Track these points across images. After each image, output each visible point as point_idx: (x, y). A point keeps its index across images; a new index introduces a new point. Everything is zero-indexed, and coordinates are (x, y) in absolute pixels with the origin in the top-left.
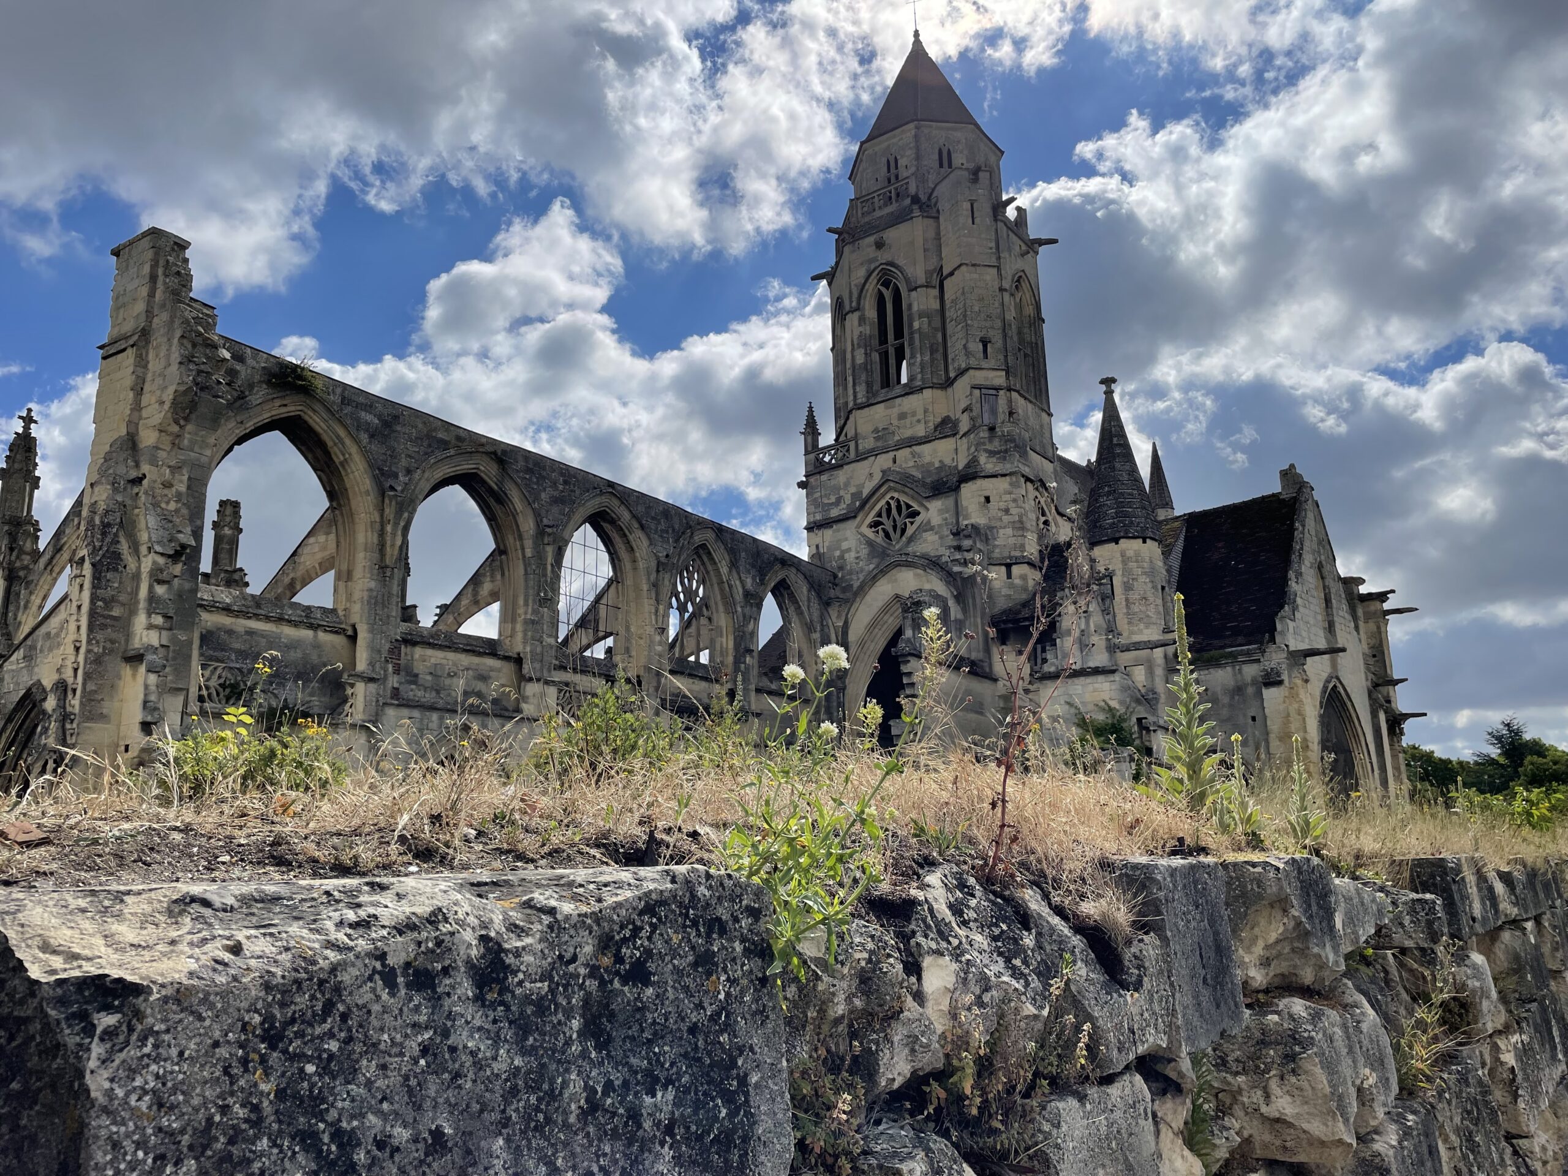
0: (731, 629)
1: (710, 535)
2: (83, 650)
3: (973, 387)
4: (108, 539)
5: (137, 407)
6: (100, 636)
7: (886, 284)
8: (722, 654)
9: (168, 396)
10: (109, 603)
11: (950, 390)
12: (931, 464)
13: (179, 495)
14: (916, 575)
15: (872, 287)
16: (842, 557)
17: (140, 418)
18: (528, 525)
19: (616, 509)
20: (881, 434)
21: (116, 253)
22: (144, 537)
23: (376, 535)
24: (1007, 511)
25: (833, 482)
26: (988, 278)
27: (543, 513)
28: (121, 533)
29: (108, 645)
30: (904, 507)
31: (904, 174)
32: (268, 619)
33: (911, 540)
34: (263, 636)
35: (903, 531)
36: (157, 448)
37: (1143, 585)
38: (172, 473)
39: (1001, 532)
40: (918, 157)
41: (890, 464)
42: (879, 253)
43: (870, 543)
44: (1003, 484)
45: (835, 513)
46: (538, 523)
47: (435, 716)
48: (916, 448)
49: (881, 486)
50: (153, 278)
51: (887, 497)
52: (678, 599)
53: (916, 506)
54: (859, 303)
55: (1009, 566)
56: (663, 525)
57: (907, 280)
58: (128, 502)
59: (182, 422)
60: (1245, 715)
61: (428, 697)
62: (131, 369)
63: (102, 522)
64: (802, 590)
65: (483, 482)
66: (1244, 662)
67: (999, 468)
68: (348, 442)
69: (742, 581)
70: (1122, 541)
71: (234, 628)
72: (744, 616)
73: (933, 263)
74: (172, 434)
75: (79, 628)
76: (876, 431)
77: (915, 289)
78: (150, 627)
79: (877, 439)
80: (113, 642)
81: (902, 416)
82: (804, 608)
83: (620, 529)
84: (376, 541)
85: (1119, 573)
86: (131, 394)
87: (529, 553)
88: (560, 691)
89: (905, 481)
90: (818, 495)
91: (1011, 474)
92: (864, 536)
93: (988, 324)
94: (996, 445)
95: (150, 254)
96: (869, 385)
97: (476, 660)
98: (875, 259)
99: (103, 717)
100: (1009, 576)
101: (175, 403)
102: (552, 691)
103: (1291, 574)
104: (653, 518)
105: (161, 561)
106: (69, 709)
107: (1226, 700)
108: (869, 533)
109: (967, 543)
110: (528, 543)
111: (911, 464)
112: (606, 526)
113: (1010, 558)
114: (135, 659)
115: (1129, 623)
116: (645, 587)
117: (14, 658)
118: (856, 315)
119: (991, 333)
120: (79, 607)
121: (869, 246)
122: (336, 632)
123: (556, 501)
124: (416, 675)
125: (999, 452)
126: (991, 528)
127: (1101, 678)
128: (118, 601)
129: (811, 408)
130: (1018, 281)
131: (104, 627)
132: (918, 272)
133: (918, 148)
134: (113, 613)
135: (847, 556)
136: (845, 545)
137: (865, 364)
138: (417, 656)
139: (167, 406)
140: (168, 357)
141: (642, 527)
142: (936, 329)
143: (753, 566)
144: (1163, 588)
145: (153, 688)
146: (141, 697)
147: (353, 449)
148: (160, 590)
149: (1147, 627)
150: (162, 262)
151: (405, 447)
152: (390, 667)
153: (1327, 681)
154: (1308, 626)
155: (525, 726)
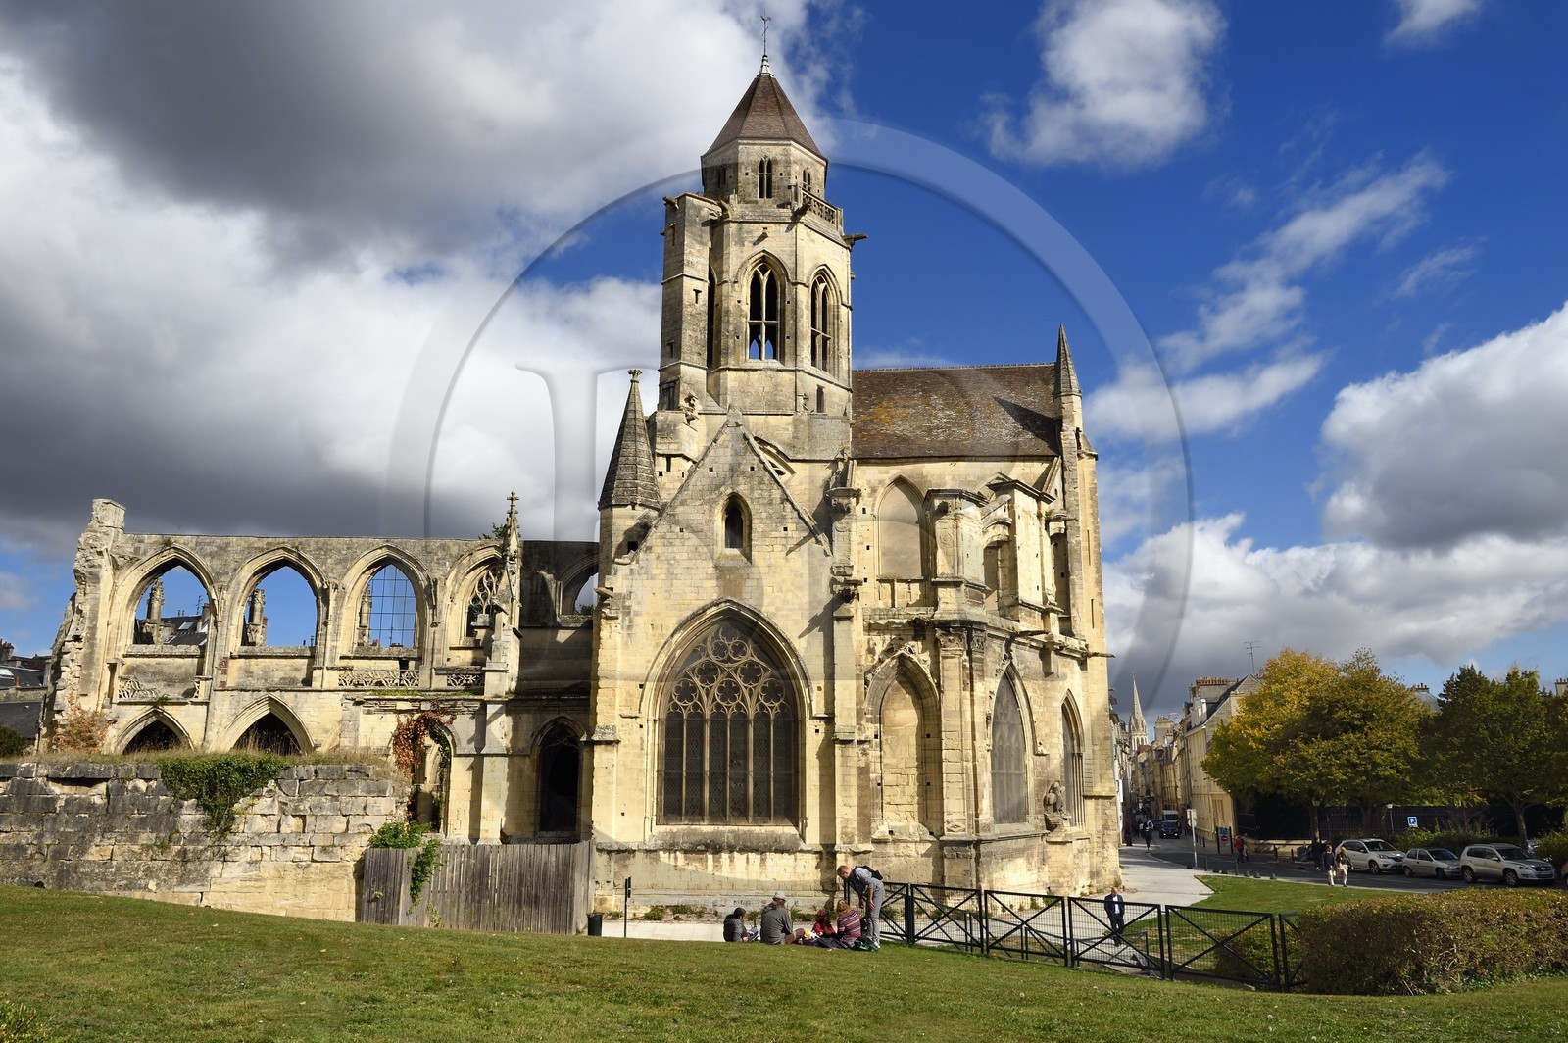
88: (340, 672)
104: (430, 553)
123: (339, 562)
124: (252, 673)
138: (252, 663)
151: (233, 558)
152: (219, 672)
153: (703, 608)
154: (673, 562)
155: (313, 694)
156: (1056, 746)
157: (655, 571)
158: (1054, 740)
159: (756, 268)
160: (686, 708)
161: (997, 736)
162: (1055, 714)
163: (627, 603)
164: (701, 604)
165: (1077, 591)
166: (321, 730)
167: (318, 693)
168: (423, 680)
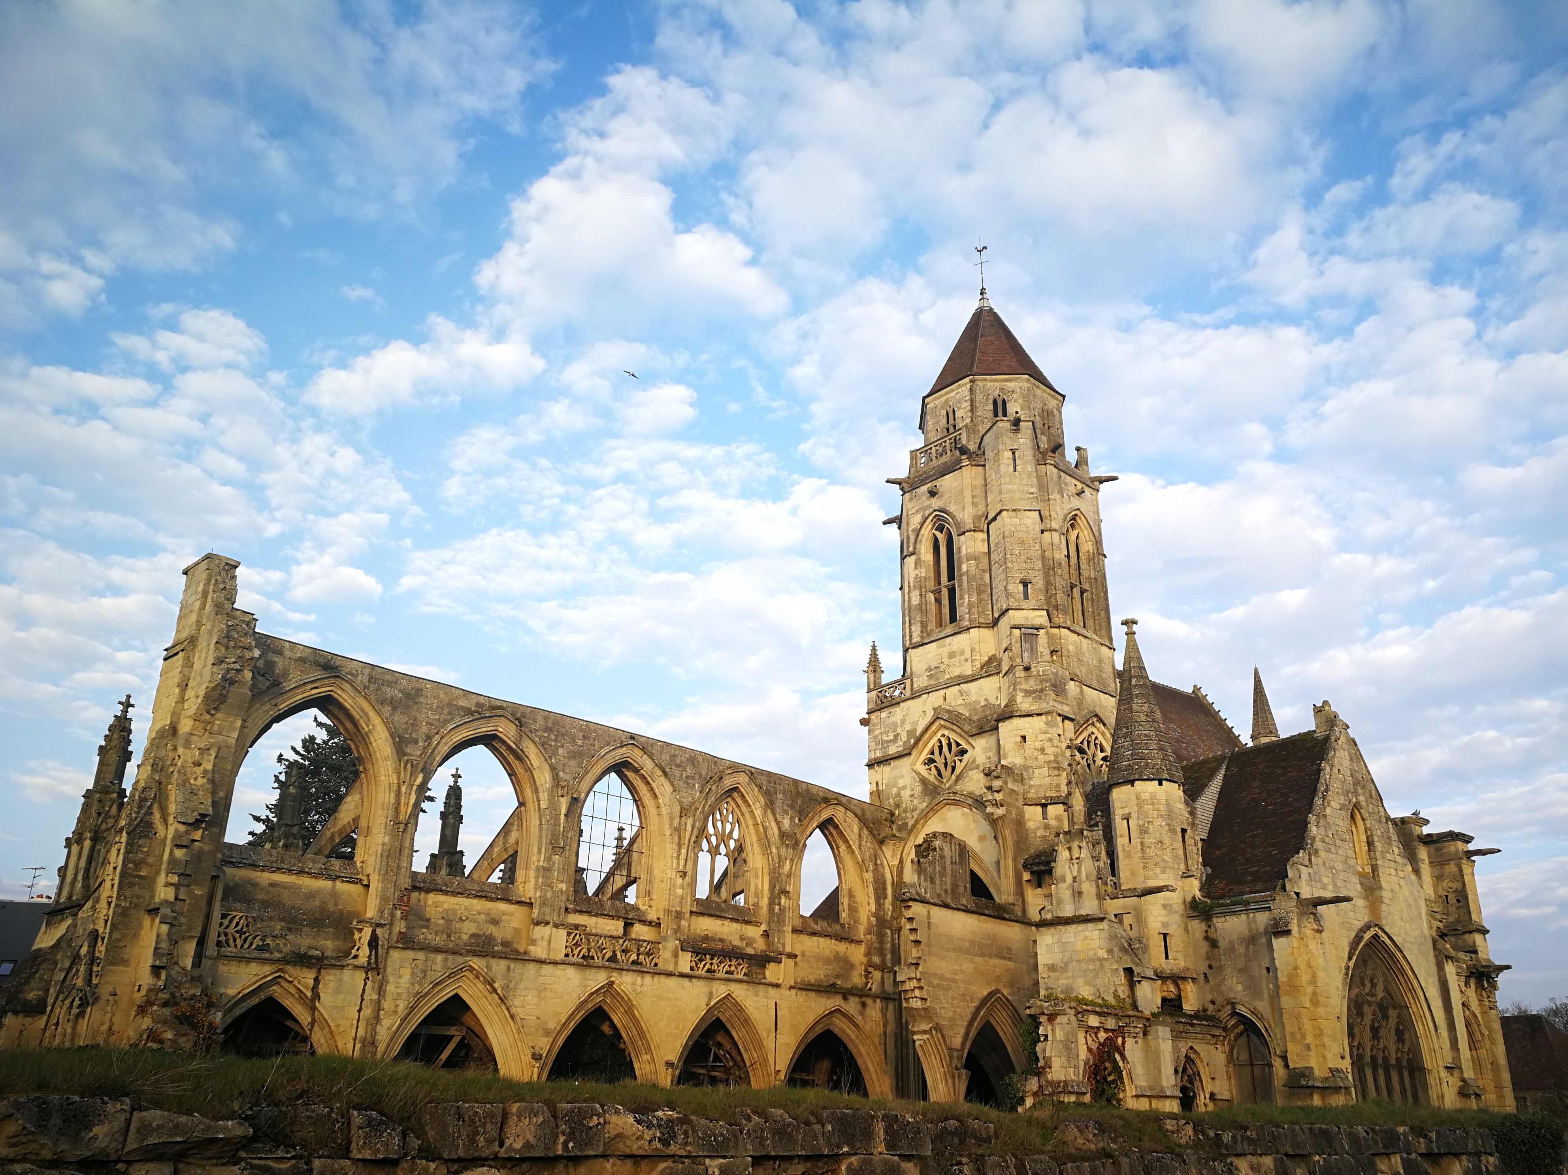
0: (766, 870)
1: (743, 779)
2: (113, 905)
3: (1014, 627)
4: (143, 812)
5: (182, 700)
6: (128, 892)
7: (941, 529)
8: (756, 896)
9: (202, 692)
10: (138, 864)
11: (995, 629)
12: (977, 702)
13: (205, 771)
14: (963, 814)
15: (927, 532)
16: (898, 795)
17: (183, 709)
18: (544, 778)
19: (639, 760)
20: (933, 672)
21: (185, 573)
22: (172, 808)
23: (393, 795)
24: (1042, 750)
25: (892, 719)
26: (1028, 521)
27: (559, 767)
28: (155, 806)
29: (135, 900)
30: (954, 745)
31: (960, 425)
32: (290, 871)
33: (958, 778)
34: (285, 888)
35: (954, 768)
36: (191, 734)
37: (1159, 829)
38: (201, 754)
39: (1037, 771)
40: (973, 409)
41: (940, 702)
42: (933, 500)
43: (924, 781)
44: (1038, 723)
45: (892, 750)
46: (556, 778)
47: (439, 958)
48: (964, 686)
49: (932, 723)
50: (205, 594)
51: (939, 735)
52: (709, 842)
53: (964, 745)
54: (915, 548)
55: (1044, 806)
56: (689, 771)
57: (957, 524)
58: (163, 780)
59: (213, 712)
60: (1260, 966)
61: (439, 940)
62: (179, 669)
63: (139, 797)
64: (851, 827)
65: (504, 742)
66: (1257, 910)
67: (1034, 708)
68: (372, 714)
69: (778, 823)
70: (1137, 783)
71: (258, 880)
72: (780, 857)
73: (981, 509)
74: (204, 721)
75: (113, 885)
76: (929, 669)
77: (964, 533)
78: (168, 885)
79: (930, 677)
80: (138, 897)
81: (952, 655)
82: (855, 848)
83: (643, 778)
84: (392, 800)
85: (1134, 815)
86: (177, 690)
87: (543, 805)
88: (569, 934)
89: (952, 719)
90: (877, 732)
91: (1047, 713)
92: (918, 774)
93: (1028, 566)
94: (1032, 684)
95: (204, 576)
96: (924, 625)
97: (489, 905)
98: (930, 506)
99: (125, 962)
100: (1045, 815)
101: (207, 697)
102: (562, 933)
103: (1312, 818)
104: (678, 766)
105: (182, 828)
106: (97, 954)
107: (1242, 950)
108: (922, 770)
109: (997, 784)
110: (544, 797)
111: (960, 701)
112: (630, 775)
113: (1045, 798)
114: (153, 911)
115: (1145, 867)
116: (668, 832)
117: (85, 908)
118: (913, 558)
119: (1031, 575)
120: (115, 868)
121: (923, 494)
122: (353, 882)
123: (573, 756)
124: (428, 920)
125: (1034, 692)
126: (1026, 768)
127: (1090, 926)
128: (147, 863)
129: (874, 646)
130: (1073, 520)
131: (131, 885)
132: (966, 515)
133: (972, 402)
134: (142, 874)
135: (902, 793)
136: (901, 783)
137: (920, 605)
138: (430, 902)
139: (200, 700)
140: (206, 658)
141: (665, 773)
142: (983, 571)
143: (792, 807)
144: (1184, 831)
145: (165, 937)
146: (153, 944)
147: (376, 720)
148: (179, 853)
149: (1163, 872)
150: (213, 581)
151: (426, 716)
152: (398, 913)
153: (1362, 929)
154: (1334, 871)
155: (532, 967)
157: (1325, 880)
164: (1359, 925)
166: (541, 1030)
167: (538, 965)
168: (665, 958)
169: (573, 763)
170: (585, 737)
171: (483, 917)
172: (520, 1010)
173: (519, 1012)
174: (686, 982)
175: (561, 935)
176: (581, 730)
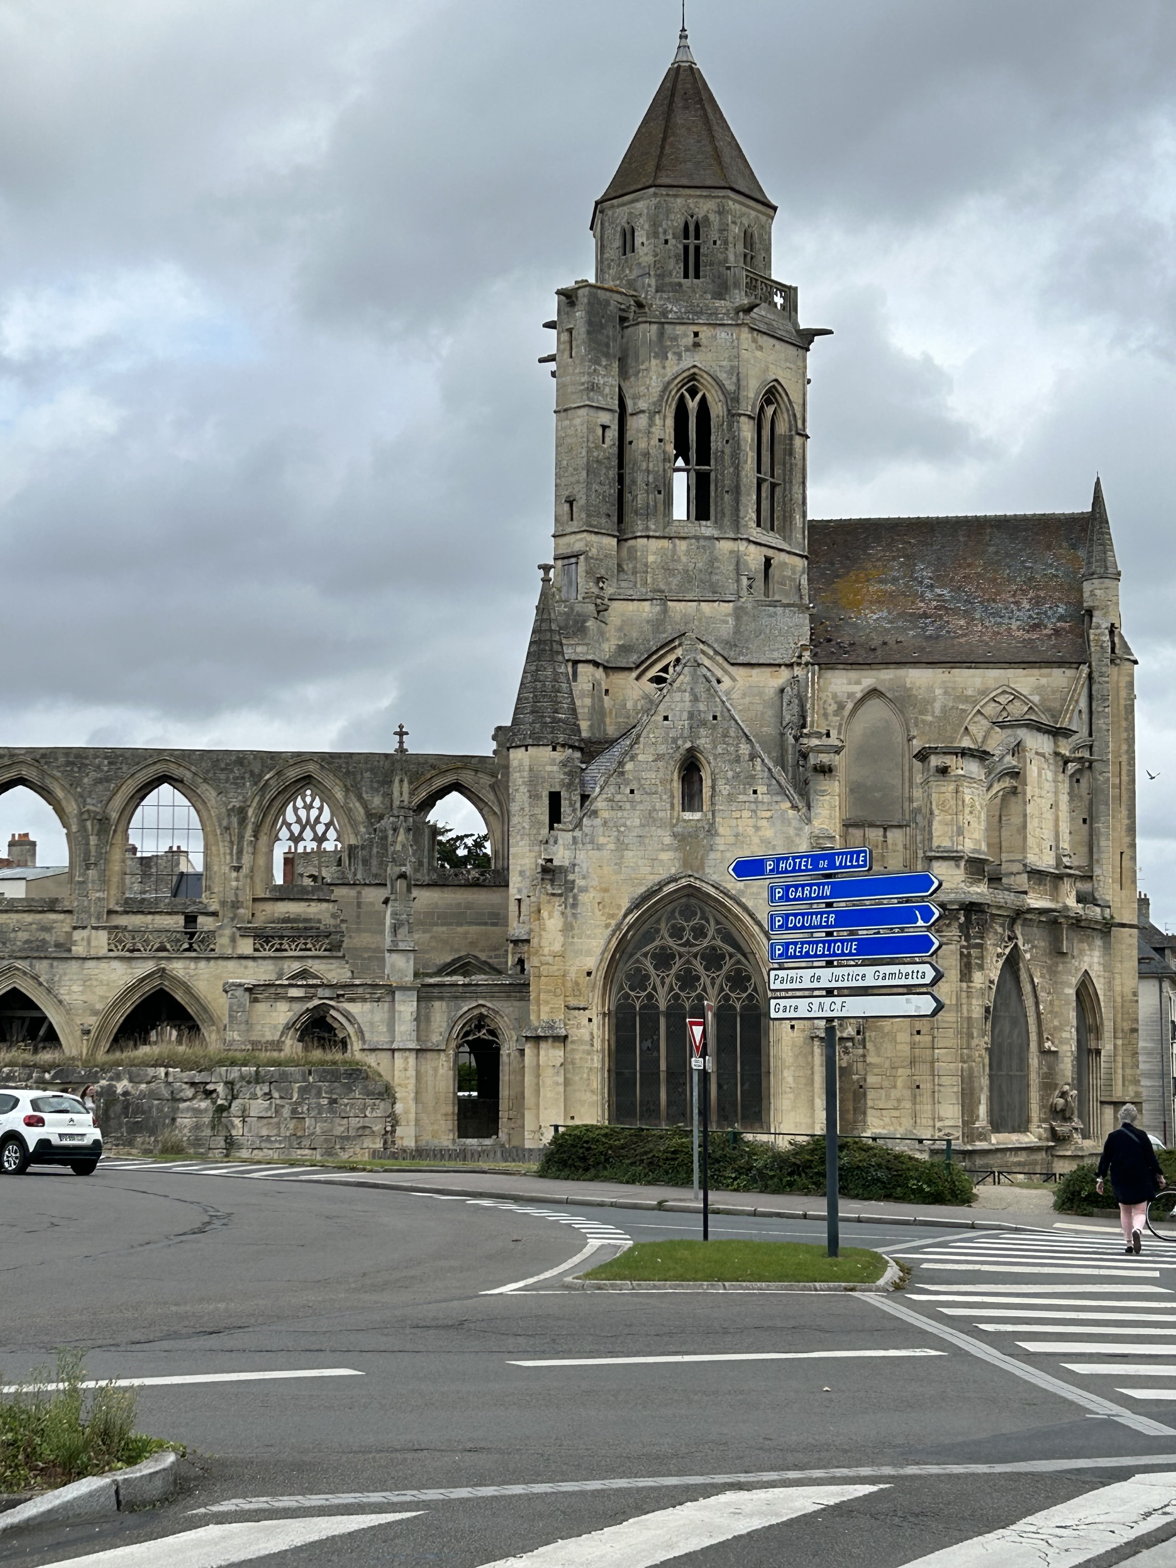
1: (312, 766)
3: (557, 558)
18: (71, 807)
19: (176, 771)
27: (86, 794)
40: (602, 250)
46: (81, 803)
56: (238, 771)
83: (188, 786)
88: (110, 934)
97: (39, 916)
102: (103, 934)
104: (223, 769)
110: (74, 821)
119: (576, 489)
141: (206, 781)
144: (554, 794)
153: (659, 883)
154: (622, 829)
155: (74, 965)
156: (1066, 1041)
157: (602, 840)
158: (1065, 1035)
159: (683, 390)
160: (638, 1001)
161: (997, 1031)
162: (1068, 1003)
163: (571, 877)
164: (657, 879)
165: (1103, 843)
166: (88, 1012)
167: (80, 961)
168: (222, 943)
169: (100, 787)
170: (110, 763)
171: (34, 926)
172: (66, 997)
173: (66, 998)
174: (250, 963)
175: (103, 936)
176: (106, 758)
